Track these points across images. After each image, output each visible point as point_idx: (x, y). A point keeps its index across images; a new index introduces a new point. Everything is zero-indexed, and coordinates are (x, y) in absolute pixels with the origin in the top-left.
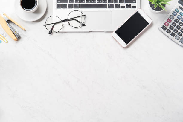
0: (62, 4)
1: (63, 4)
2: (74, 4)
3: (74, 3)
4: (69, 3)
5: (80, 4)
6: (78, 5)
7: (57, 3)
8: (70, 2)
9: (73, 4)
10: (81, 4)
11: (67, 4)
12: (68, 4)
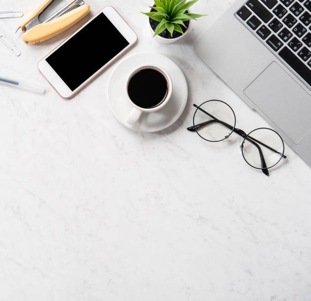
0: (253, 14)
1: (254, 16)
2: (273, 35)
3: (276, 34)
4: (266, 25)
5: (285, 44)
6: (279, 44)
7: (247, 4)
8: (271, 23)
9: (273, 33)
10: (286, 47)
11: (263, 23)
12: (264, 26)
